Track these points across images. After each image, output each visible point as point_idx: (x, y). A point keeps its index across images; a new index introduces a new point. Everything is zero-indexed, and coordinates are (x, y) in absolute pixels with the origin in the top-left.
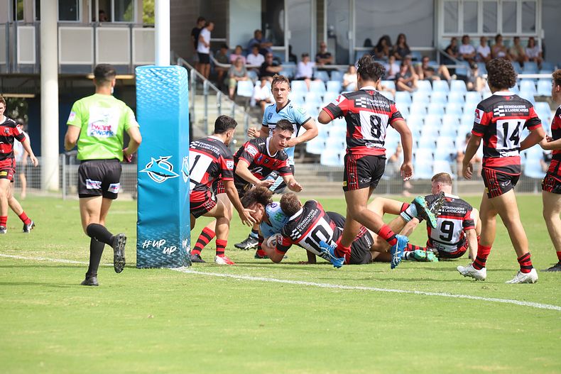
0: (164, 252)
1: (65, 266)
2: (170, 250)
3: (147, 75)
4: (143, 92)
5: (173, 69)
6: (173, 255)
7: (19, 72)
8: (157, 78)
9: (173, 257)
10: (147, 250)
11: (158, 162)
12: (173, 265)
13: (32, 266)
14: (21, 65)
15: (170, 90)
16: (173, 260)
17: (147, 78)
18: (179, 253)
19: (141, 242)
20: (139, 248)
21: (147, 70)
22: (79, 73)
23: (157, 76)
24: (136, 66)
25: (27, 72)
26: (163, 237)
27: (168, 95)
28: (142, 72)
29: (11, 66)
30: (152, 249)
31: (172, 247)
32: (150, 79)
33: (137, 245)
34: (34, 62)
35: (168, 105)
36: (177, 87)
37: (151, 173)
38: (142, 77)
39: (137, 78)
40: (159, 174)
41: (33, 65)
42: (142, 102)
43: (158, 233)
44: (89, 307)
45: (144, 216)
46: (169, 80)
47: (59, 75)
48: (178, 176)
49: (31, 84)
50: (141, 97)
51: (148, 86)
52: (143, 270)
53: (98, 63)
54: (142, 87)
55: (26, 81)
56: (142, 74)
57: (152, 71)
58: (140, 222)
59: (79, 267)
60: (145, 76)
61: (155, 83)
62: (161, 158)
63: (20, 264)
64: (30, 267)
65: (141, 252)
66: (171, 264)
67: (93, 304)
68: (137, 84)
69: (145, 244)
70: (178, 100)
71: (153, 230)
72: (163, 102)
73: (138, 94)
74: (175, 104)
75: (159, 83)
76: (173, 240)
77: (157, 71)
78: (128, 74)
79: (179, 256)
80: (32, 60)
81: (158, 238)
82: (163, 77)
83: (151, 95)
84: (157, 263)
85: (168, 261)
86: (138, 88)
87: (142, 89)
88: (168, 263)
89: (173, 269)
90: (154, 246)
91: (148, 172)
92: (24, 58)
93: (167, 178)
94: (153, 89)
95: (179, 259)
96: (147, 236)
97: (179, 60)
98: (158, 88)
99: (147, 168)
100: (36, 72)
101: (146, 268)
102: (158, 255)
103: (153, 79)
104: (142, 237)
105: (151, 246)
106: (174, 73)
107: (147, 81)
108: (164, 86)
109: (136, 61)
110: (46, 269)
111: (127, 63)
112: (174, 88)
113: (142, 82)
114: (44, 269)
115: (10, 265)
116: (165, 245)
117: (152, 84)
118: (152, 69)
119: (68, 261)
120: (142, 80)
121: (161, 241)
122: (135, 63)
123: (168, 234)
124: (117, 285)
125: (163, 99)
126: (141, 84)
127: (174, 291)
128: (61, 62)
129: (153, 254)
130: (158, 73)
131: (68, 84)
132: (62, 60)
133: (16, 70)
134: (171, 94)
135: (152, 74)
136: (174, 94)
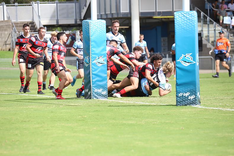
0: (189, 98)
1: (143, 106)
2: (192, 97)
3: (180, 16)
4: (178, 24)
5: (192, 12)
6: (193, 99)
7: (121, 16)
8: (185, 17)
9: (194, 101)
10: (181, 98)
11: (185, 56)
12: (194, 104)
13: (128, 106)
14: (122, 13)
15: (191, 22)
16: (194, 102)
17: (180, 17)
18: (196, 99)
19: (178, 94)
20: (177, 96)
21: (180, 14)
22: (149, 16)
23: (184, 16)
24: (175, 11)
25: (125, 16)
26: (189, 91)
27: (190, 25)
28: (177, 14)
29: (118, 14)
30: (183, 97)
31: (193, 96)
32: (181, 18)
33: (176, 95)
34: (128, 11)
35: (190, 30)
36: (194, 21)
37: (182, 62)
38: (177, 17)
39: (175, 17)
40: (186, 62)
41: (127, 13)
42: (178, 28)
43: (186, 89)
44: (154, 124)
45: (179, 82)
46: (190, 18)
47: (140, 17)
48: (195, 62)
49: (127, 22)
50: (177, 26)
51: (180, 21)
52: (179, 107)
53: (157, 11)
54: (177, 21)
55: (125, 20)
56: (177, 15)
57: (182, 14)
58: (177, 85)
59: (149, 106)
60: (178, 16)
61: (184, 19)
62: (187, 54)
63: (123, 105)
64: (127, 106)
65: (178, 98)
66: (192, 104)
67: (155, 123)
68: (175, 20)
69: (180, 95)
70: (195, 27)
71: (183, 88)
72: (187, 28)
73: (175, 25)
74: (193, 29)
75: (185, 19)
76: (193, 92)
77: (185, 13)
78: (171, 16)
79: (196, 100)
80: (127, 11)
81: (186, 92)
82: (188, 16)
83: (182, 25)
84: (186, 103)
85: (191, 102)
86: (175, 22)
87: (178, 22)
88: (191, 103)
89: (193, 106)
90: (184, 95)
91: (181, 61)
92: (124, 9)
93: (190, 64)
94: (183, 22)
95: (196, 101)
96: (181, 91)
97: (195, 8)
98: (185, 22)
99: (180, 59)
100: (129, 16)
101: (180, 106)
102: (186, 100)
103: (183, 18)
104: (178, 91)
105: (183, 96)
106: (193, 15)
107: (180, 18)
108: (188, 21)
109: (175, 9)
110: (134, 107)
111: (171, 10)
112: (193, 22)
113: (177, 19)
114: (133, 107)
115: (118, 105)
116: (189, 95)
117: (182, 20)
118: (182, 13)
119: (144, 103)
120: (177, 18)
121: (187, 93)
122: (174, 10)
123: (191, 90)
124: (167, 114)
125: (187, 27)
126: (177, 20)
127: (194, 116)
128: (141, 11)
129: (184, 99)
130: (185, 15)
131: (144, 21)
132: (141, 10)
133: (120, 15)
134: (191, 24)
135: (182, 15)
136: (193, 24)
